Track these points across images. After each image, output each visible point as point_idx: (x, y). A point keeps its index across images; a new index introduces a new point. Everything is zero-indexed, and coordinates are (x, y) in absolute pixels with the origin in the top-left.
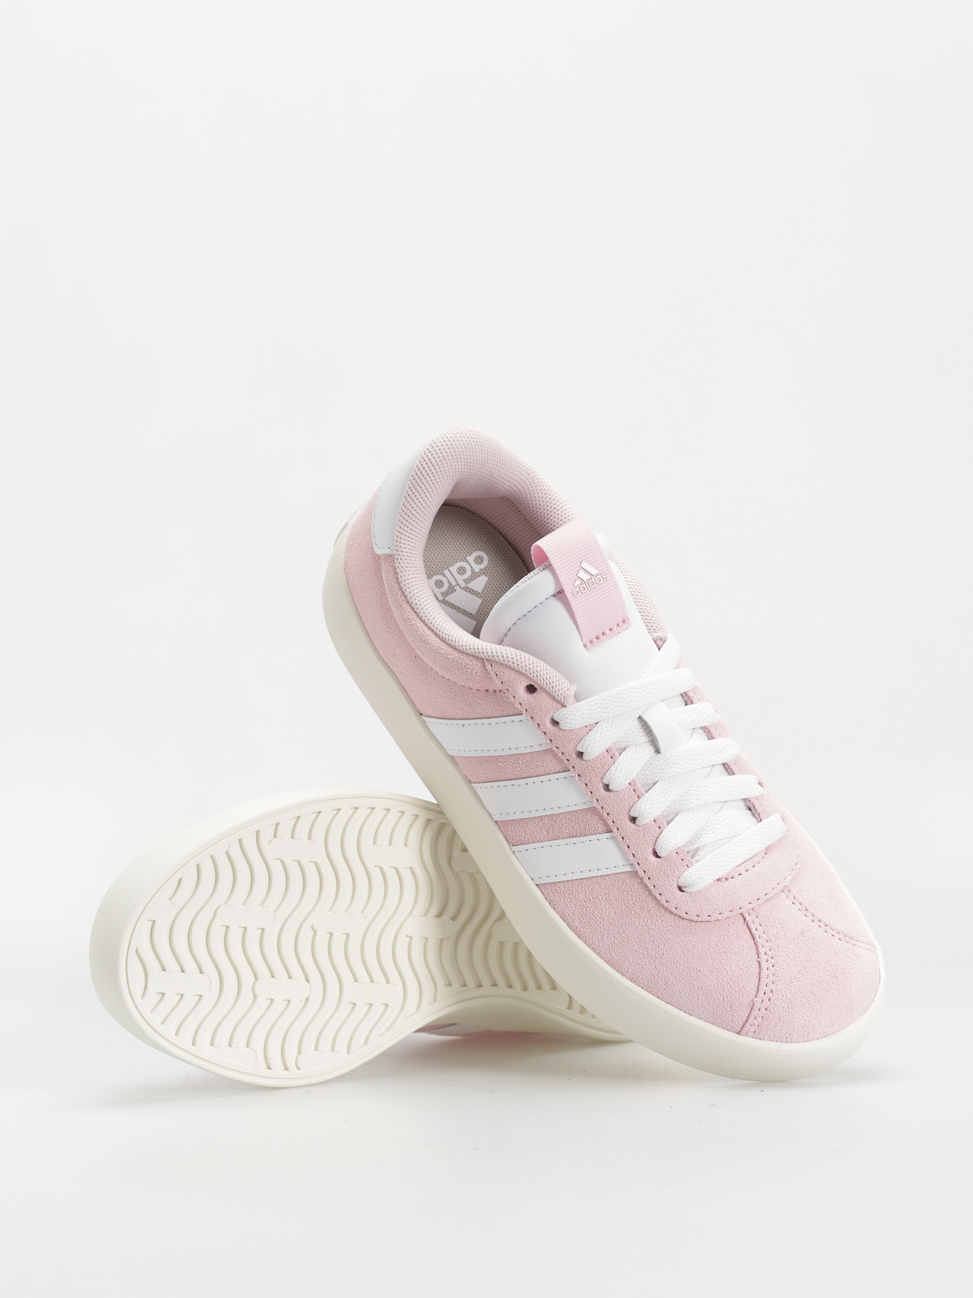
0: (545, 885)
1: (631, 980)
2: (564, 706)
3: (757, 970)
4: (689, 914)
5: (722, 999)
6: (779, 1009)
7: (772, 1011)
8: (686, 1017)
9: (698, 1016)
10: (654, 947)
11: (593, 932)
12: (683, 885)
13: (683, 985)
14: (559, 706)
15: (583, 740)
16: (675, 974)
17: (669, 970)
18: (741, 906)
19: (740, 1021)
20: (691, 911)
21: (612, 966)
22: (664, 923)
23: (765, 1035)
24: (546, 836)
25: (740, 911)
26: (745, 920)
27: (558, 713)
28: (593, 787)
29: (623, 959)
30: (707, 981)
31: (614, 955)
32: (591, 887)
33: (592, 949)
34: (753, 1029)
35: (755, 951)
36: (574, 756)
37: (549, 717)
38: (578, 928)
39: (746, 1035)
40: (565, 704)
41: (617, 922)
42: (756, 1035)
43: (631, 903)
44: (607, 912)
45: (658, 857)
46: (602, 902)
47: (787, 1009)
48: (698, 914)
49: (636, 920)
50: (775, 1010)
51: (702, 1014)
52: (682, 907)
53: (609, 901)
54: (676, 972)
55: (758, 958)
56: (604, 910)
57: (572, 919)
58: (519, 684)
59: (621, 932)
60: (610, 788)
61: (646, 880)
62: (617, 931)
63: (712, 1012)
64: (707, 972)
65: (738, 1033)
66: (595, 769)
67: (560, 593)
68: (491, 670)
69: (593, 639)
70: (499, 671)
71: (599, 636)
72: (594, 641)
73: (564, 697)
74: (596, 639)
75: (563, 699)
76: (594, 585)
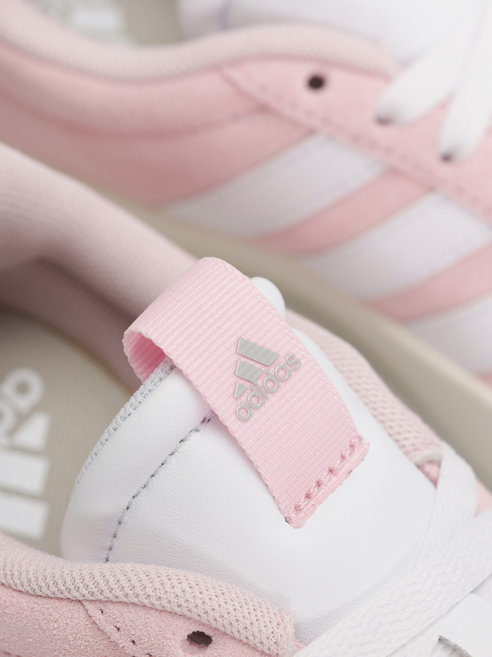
67: (209, 421)
68: (104, 622)
69: (300, 504)
70: (122, 619)
71: (311, 492)
72: (306, 506)
73: (275, 643)
74: (307, 501)
75: (273, 647)
76: (274, 384)
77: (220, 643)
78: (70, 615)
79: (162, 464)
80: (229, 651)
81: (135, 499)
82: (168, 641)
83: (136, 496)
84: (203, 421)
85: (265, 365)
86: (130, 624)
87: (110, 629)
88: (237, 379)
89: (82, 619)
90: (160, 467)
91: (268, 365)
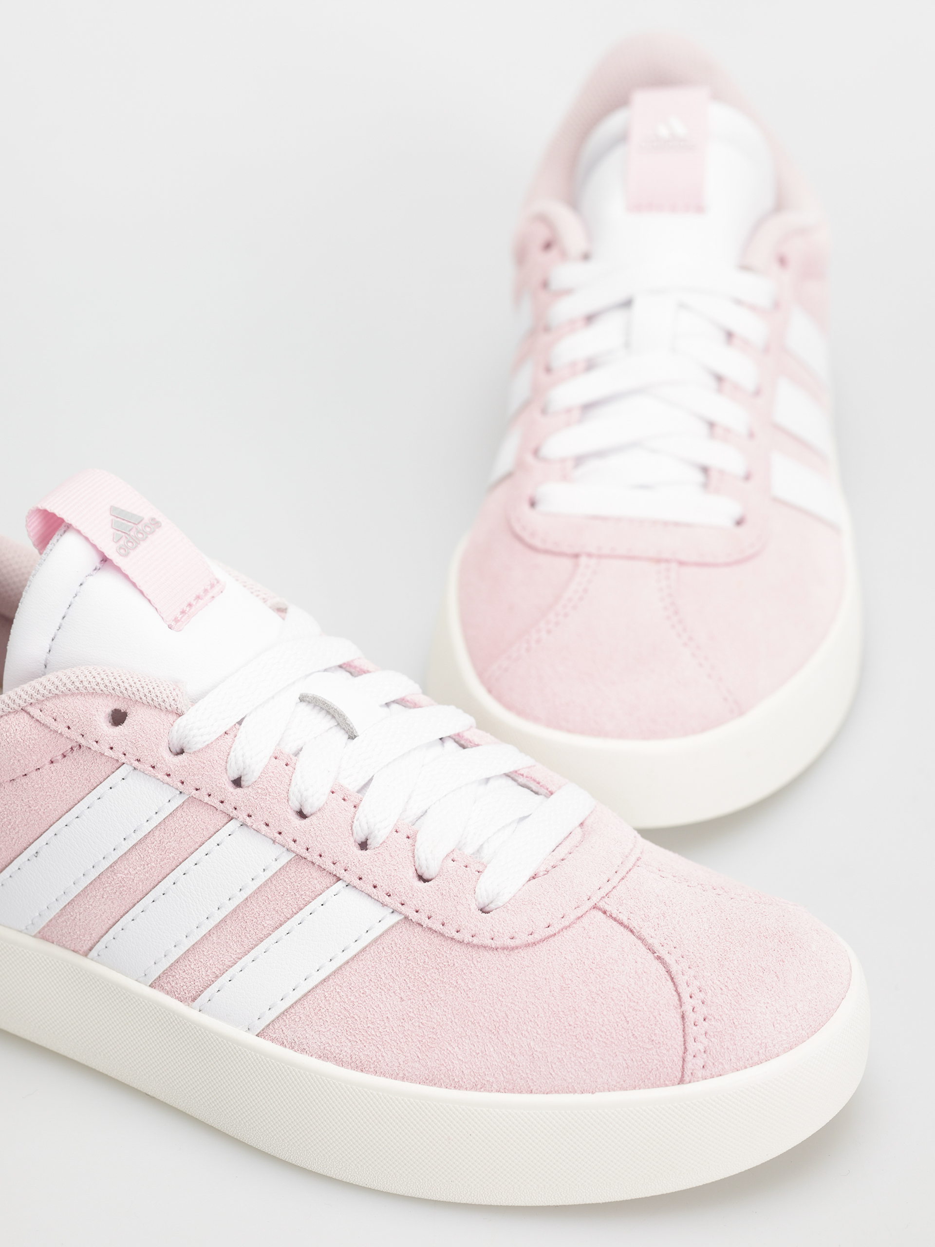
0: (271, 1027)
1: (475, 1087)
2: (179, 715)
3: (662, 971)
4: (516, 935)
5: (630, 1035)
6: (725, 1009)
7: (716, 1017)
8: (587, 1098)
9: (606, 1086)
10: (486, 1015)
11: (380, 1047)
12: (487, 902)
13: (560, 1046)
14: (171, 718)
15: (232, 754)
16: (538, 1036)
17: (527, 1034)
18: (589, 894)
19: (675, 1059)
20: (517, 930)
21: (435, 1084)
22: (484, 971)
23: (722, 1064)
24: (238, 951)
25: (590, 904)
26: (605, 913)
27: (176, 727)
28: (279, 821)
29: (446, 1060)
30: (594, 1020)
31: (429, 1063)
32: (345, 984)
33: (391, 1076)
34: (700, 1062)
35: (644, 948)
36: (230, 788)
37: (165, 744)
38: (354, 1057)
39: (694, 1078)
40: (180, 711)
41: (411, 1010)
42: (710, 1071)
43: (418, 971)
44: (388, 1005)
45: (425, 881)
46: (372, 995)
47: (737, 1005)
48: (531, 930)
49: (439, 992)
50: (721, 1013)
51: (610, 1080)
52: (501, 931)
53: (383, 987)
54: (540, 1032)
55: (654, 953)
56: (381, 1006)
57: (338, 1047)
58: (96, 713)
59: (424, 1022)
60: (305, 812)
61: (426, 922)
62: (417, 1024)
63: (625, 1065)
64: (587, 1007)
65: (681, 1081)
66: (270, 790)
67: (99, 569)
68: (44, 716)
69: (178, 616)
70: (56, 709)
71: (185, 609)
72: (181, 618)
73: (174, 700)
74: (182, 615)
75: (173, 703)
76: (143, 535)
77: (133, 711)
78: (17, 722)
79: (70, 606)
80: (140, 715)
81: (54, 641)
82: (94, 717)
83: (55, 638)
84: (95, 569)
85: (134, 524)
86: (64, 711)
87: (49, 721)
88: (115, 531)
89: (27, 722)
90: (68, 608)
91: (137, 523)
